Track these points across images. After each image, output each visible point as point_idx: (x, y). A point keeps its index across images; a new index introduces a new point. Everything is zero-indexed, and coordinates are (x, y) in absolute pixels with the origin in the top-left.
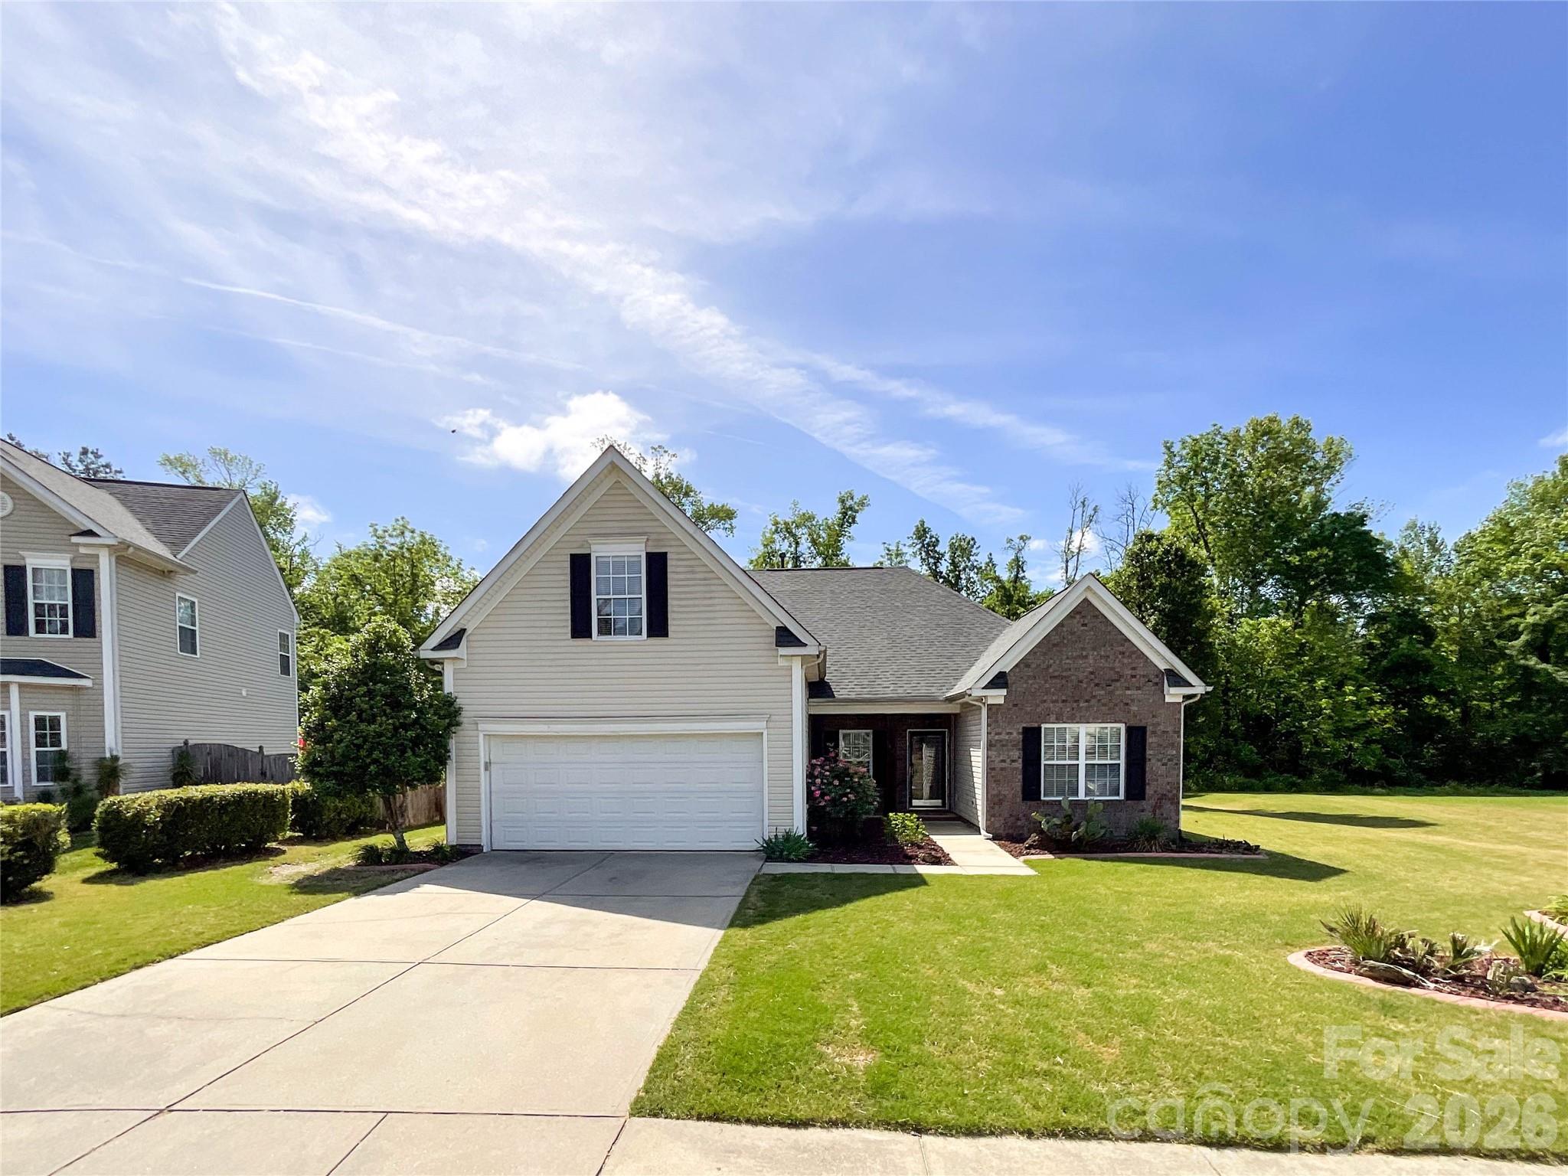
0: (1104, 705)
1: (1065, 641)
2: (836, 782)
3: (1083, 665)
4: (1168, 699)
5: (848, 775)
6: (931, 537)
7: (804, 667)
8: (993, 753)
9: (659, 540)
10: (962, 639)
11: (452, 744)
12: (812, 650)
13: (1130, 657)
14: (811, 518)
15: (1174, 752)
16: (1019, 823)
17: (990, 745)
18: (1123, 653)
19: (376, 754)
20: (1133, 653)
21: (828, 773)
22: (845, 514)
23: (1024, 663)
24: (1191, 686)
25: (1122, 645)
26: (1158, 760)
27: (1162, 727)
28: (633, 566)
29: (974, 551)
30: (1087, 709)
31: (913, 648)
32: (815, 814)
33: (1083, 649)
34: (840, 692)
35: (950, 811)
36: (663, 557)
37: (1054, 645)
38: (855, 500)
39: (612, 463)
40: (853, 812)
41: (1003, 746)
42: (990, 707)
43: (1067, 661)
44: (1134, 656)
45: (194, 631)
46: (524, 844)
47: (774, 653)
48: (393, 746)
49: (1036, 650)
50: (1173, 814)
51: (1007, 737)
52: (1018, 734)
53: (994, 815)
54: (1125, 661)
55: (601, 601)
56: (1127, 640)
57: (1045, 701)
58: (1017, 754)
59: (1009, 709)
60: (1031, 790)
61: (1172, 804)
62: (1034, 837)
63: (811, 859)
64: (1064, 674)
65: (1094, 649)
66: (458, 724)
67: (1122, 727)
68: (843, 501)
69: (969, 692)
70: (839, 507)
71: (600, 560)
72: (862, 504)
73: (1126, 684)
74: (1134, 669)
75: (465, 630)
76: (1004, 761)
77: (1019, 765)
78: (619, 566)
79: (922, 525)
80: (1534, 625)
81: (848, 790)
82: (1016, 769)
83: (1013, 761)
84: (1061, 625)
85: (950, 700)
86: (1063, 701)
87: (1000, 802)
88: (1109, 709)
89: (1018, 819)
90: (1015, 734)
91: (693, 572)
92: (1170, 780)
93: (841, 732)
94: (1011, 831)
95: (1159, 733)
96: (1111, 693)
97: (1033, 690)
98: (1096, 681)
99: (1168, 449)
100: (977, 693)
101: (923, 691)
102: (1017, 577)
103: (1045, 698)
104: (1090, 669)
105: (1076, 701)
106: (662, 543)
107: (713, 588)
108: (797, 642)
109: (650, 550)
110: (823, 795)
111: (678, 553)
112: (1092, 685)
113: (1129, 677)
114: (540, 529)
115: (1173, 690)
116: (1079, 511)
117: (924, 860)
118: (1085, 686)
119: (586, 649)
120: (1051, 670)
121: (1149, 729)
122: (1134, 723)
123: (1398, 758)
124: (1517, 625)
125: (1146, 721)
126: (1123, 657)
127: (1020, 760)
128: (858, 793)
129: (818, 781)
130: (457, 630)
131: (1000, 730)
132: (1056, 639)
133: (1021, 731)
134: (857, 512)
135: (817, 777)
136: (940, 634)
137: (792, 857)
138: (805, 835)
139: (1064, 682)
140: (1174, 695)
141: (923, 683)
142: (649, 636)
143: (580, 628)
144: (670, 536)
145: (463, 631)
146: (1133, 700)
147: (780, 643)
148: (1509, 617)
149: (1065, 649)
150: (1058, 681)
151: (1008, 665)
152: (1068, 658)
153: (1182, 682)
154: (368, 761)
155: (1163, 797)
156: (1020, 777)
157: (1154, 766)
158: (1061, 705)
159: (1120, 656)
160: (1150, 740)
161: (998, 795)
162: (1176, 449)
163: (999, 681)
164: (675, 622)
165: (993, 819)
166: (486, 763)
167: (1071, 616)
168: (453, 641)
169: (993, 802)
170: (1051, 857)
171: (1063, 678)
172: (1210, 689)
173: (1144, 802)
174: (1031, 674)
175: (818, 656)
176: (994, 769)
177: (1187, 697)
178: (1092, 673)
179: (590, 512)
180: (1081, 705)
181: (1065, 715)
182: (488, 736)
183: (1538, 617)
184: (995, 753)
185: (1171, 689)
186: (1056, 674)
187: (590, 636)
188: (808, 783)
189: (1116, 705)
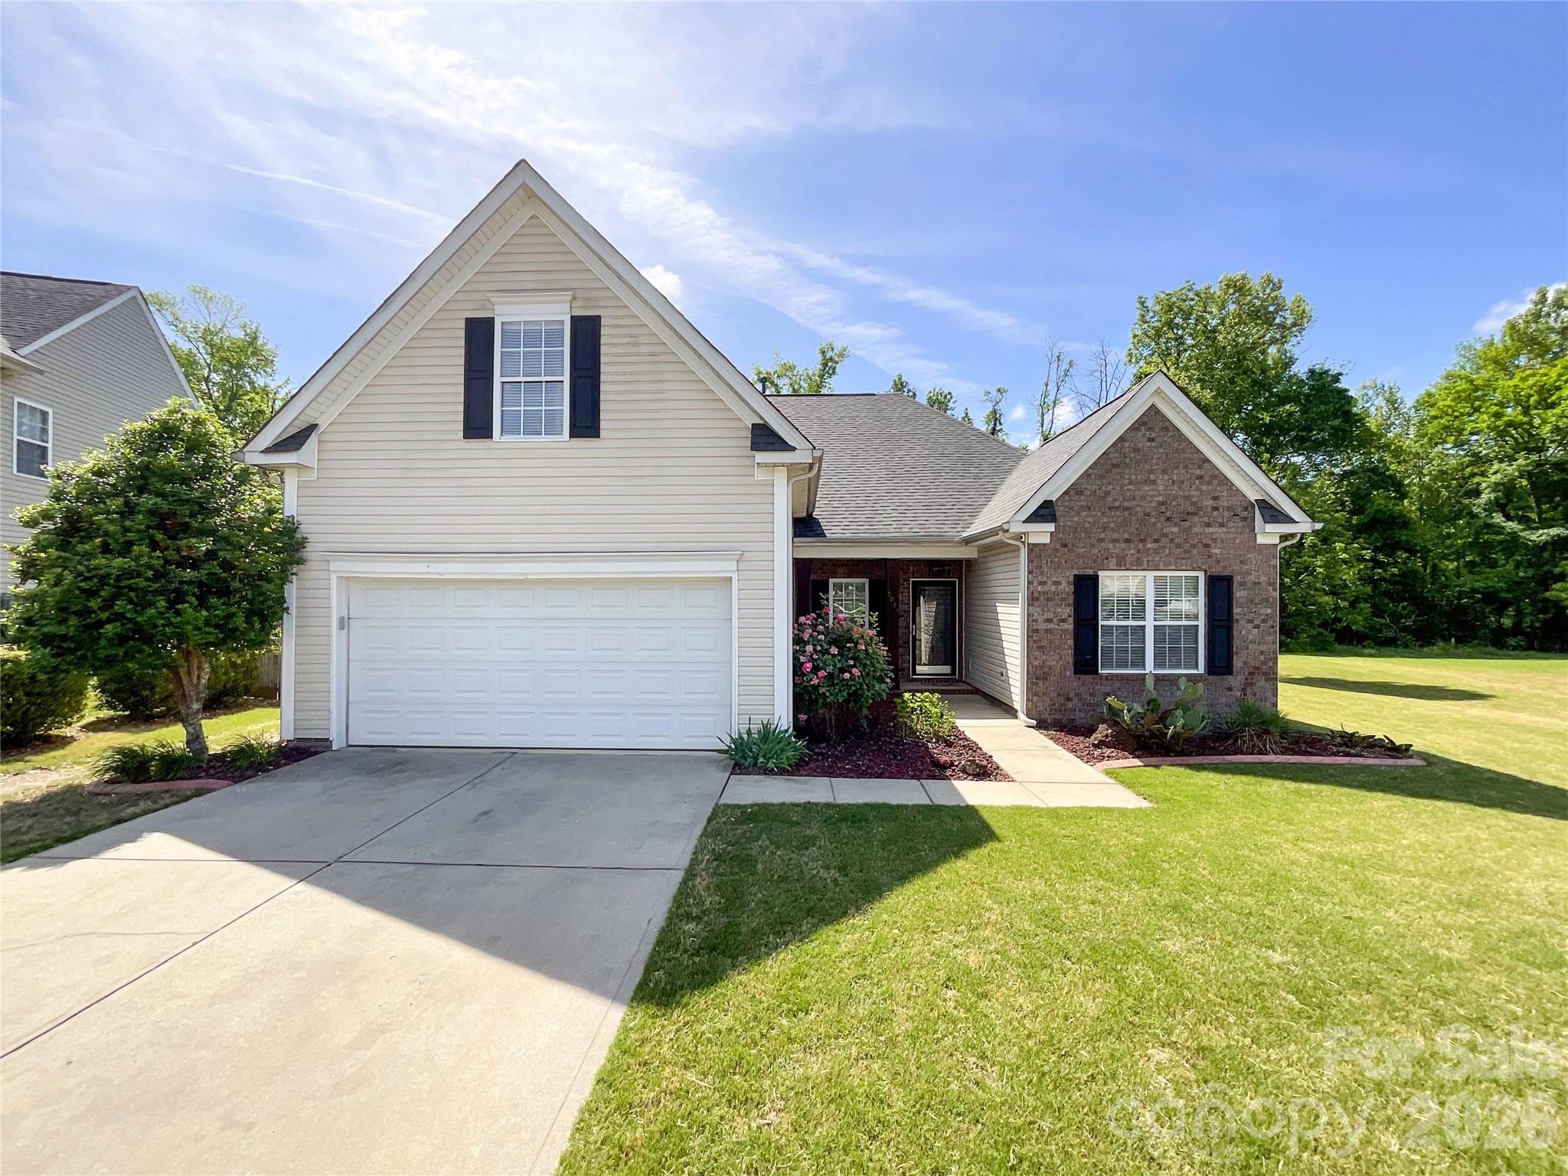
0: (1178, 546)
1: (1128, 461)
2: (834, 650)
3: (1150, 493)
4: (1260, 540)
5: (851, 640)
6: (909, 391)
7: (791, 483)
8: (1035, 610)
9: (589, 299)
10: (972, 470)
11: (291, 591)
12: (802, 456)
13: (1210, 483)
14: (792, 368)
15: (1269, 611)
16: (1070, 705)
17: (1032, 599)
18: (1202, 477)
19: (120, 605)
20: (1215, 477)
21: (822, 637)
22: (825, 365)
23: (1075, 490)
24: (1294, 522)
25: (1200, 467)
26: (1250, 621)
27: (1252, 577)
28: (554, 337)
29: (951, 405)
30: (1156, 552)
31: (916, 480)
32: (803, 698)
33: (1151, 471)
34: (831, 530)
35: (960, 680)
36: (595, 321)
37: (1114, 466)
38: (835, 351)
39: (524, 185)
40: (856, 696)
41: (1047, 599)
42: (1032, 548)
43: (1131, 487)
44: (1215, 482)
45: (45, 448)
46: (393, 737)
47: (747, 462)
48: (157, 592)
49: (1090, 471)
50: (1269, 694)
51: (1053, 588)
52: (1068, 583)
53: (1036, 694)
54: (1204, 488)
55: (505, 386)
56: (1207, 460)
57: (1102, 540)
58: (1067, 611)
59: (1057, 550)
60: (1085, 660)
61: (1267, 680)
62: (1103, 731)
63: (798, 768)
64: (1126, 504)
65: (1164, 472)
66: (300, 562)
67: (1201, 575)
68: (823, 353)
69: (1006, 527)
70: (820, 358)
71: (508, 327)
72: (841, 355)
73: (1206, 519)
74: (1215, 498)
75: (316, 425)
76: (1049, 621)
77: (1069, 626)
78: (532, 336)
79: (900, 379)
80: (1497, 484)
81: (852, 662)
82: (1065, 631)
83: (1063, 621)
84: (1122, 439)
85: (967, 541)
86: (1127, 541)
87: (1045, 677)
88: (1185, 552)
89: (1068, 699)
90: (1064, 584)
91: (637, 344)
92: (1263, 648)
93: (832, 581)
94: (1059, 716)
95: (1249, 584)
96: (1187, 530)
97: (1087, 525)
98: (1168, 514)
99: (1142, 303)
100: (1017, 528)
101: (933, 530)
102: (994, 429)
103: (1103, 535)
104: (1160, 499)
105: (1142, 541)
106: (591, 303)
107: (663, 367)
108: (783, 446)
109: (577, 313)
110: (816, 669)
111: (616, 318)
112: (1162, 519)
113: (1209, 509)
114: (421, 279)
115: (1270, 528)
116: (1054, 365)
117: (964, 771)
118: (1153, 520)
119: (482, 454)
120: (1110, 499)
121: (1237, 579)
122: (1217, 570)
123: (1383, 618)
124: (1479, 484)
125: (1233, 568)
126: (1201, 483)
127: (1071, 620)
128: (865, 665)
129: (809, 648)
130: (302, 425)
131: (1044, 579)
132: (1115, 458)
133: (1071, 579)
134: (837, 363)
135: (806, 643)
136: (945, 464)
137: (770, 765)
138: (791, 730)
139: (1126, 514)
140: (1269, 534)
141: (932, 520)
142: (572, 435)
143: (477, 425)
144: (604, 293)
145: (312, 427)
146: (1215, 540)
147: (756, 446)
148: (1473, 475)
149: (1127, 471)
150: (1118, 513)
151: (1055, 491)
152: (1130, 483)
153: (1283, 518)
154: (104, 616)
155: (1255, 671)
156: (1071, 642)
157: (1244, 632)
158: (1123, 545)
159: (1197, 482)
160: (1239, 594)
161: (1042, 667)
162: (1150, 304)
163: (1045, 512)
164: (610, 416)
165: (1035, 698)
166: (341, 620)
167: (1135, 427)
168: (294, 441)
169: (1036, 676)
170: (1137, 762)
171: (1126, 509)
172: (1319, 526)
173: (1230, 678)
174: (1084, 503)
175: (811, 466)
176: (1037, 631)
177: (1284, 538)
178: (1162, 503)
179: (495, 260)
180: (1149, 546)
181: (1129, 560)
182: (347, 580)
183: (1499, 476)
184: (1038, 610)
185: (1267, 525)
186: (1117, 504)
187: (489, 435)
188: (795, 652)
189: (1194, 546)
